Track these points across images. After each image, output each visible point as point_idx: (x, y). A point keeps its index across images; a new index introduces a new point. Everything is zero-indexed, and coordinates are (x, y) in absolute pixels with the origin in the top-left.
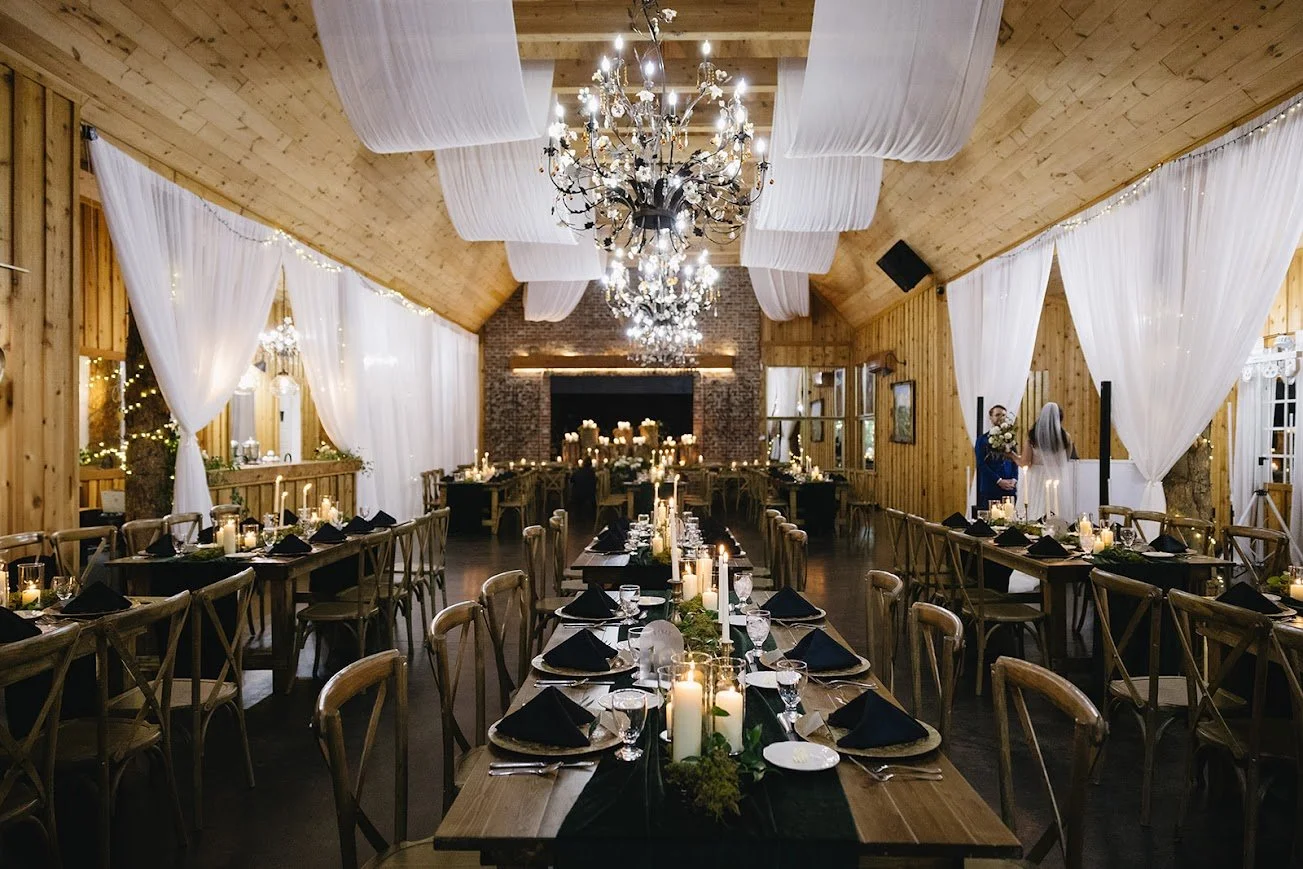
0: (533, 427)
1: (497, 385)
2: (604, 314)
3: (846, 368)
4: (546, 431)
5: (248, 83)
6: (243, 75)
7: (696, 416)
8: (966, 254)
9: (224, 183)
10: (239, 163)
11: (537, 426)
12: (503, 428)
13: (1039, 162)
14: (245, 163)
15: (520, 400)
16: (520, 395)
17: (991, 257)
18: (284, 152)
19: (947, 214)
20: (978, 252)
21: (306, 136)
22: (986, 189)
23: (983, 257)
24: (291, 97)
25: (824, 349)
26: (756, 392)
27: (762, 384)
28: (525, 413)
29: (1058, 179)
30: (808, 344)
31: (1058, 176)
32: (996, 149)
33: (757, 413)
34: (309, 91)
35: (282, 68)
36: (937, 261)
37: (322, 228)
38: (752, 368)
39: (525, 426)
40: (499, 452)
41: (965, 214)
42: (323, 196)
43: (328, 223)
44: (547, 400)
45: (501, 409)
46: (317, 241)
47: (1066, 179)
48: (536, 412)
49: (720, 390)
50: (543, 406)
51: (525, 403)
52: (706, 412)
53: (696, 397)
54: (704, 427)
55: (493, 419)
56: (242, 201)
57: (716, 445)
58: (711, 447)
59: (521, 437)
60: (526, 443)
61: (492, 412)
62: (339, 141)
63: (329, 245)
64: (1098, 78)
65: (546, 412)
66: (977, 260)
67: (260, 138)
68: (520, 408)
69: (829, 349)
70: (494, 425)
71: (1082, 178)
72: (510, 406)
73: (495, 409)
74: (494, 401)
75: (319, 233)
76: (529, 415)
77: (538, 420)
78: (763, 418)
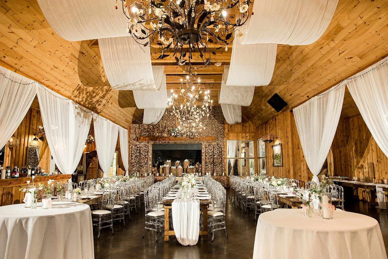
0: (146, 162)
1: (134, 147)
2: (171, 123)
3: (254, 140)
4: (150, 163)
5: (10, 10)
6: (7, 6)
7: (203, 157)
8: (303, 96)
9: (5, 57)
10: (11, 49)
11: (147, 161)
12: (136, 162)
13: (340, 54)
14: (14, 49)
15: (141, 152)
16: (142, 150)
17: (314, 96)
18: (35, 47)
19: (296, 81)
20: (308, 95)
21: (45, 41)
22: (314, 69)
23: (310, 97)
24: (35, 21)
25: (246, 134)
26: (223, 149)
27: (225, 146)
28: (143, 157)
29: (348, 60)
30: (240, 133)
31: (348, 59)
32: (320, 51)
33: (224, 156)
34: (44, 21)
35: (28, 7)
36: (290, 100)
37: (58, 82)
38: (222, 141)
39: (143, 161)
40: (134, 170)
41: (304, 80)
42: (56, 69)
43: (60, 81)
44: (151, 152)
45: (135, 155)
46: (57, 88)
47: (352, 60)
48: (147, 156)
49: (211, 148)
50: (149, 154)
51: (143, 153)
52: (206, 156)
53: (203, 151)
54: (206, 161)
55: (132, 159)
56: (16, 66)
57: (210, 168)
58: (208, 168)
59: (141, 165)
60: (143, 167)
61: (132, 156)
62: (61, 46)
63: (62, 90)
64: (376, 10)
65: (151, 156)
66: (307, 98)
67: (21, 39)
68: (142, 155)
69: (248, 134)
70: (132, 161)
71: (360, 58)
72: (138, 154)
73: (133, 155)
74: (133, 152)
75: (57, 85)
76: (144, 157)
77: (148, 159)
78: (225, 158)
